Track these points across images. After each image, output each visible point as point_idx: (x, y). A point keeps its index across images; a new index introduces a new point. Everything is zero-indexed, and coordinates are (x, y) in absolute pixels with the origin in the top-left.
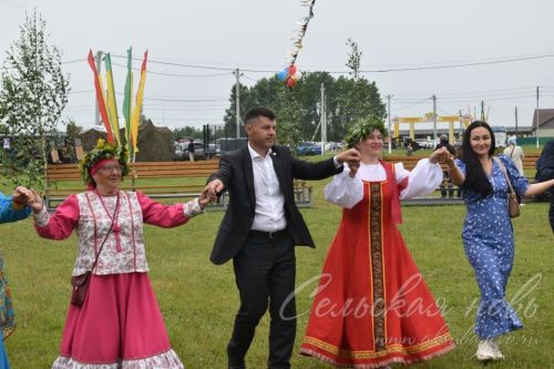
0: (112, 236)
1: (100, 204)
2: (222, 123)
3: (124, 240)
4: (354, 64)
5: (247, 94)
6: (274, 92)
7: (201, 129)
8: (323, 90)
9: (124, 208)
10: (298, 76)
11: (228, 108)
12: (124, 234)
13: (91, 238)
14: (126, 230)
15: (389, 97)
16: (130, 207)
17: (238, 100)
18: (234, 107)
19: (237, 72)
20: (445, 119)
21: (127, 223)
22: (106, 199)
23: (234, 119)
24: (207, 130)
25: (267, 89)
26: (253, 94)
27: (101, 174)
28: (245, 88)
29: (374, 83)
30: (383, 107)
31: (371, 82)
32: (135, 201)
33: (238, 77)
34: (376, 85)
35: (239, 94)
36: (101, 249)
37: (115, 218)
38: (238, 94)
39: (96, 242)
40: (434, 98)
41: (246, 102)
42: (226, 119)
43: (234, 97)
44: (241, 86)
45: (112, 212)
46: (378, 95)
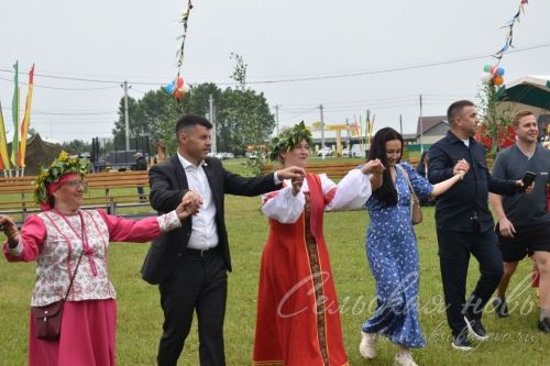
0: (85, 258)
1: (66, 224)
2: (111, 137)
3: (98, 262)
4: (240, 75)
5: (135, 107)
6: (162, 104)
7: (90, 142)
8: (211, 101)
9: (91, 228)
10: (185, 88)
11: (118, 120)
12: (97, 256)
13: (64, 261)
14: (100, 251)
15: (277, 108)
16: (97, 226)
17: (127, 112)
18: (123, 120)
19: (125, 85)
20: (332, 128)
21: (100, 244)
22: (70, 219)
23: (123, 131)
24: (96, 143)
25: (155, 102)
26: (142, 107)
27: (65, 191)
28: (133, 100)
29: (262, 94)
30: (272, 117)
31: (258, 94)
32: (100, 220)
33: (126, 90)
34: (265, 96)
35: (128, 107)
36: (76, 272)
37: (84, 238)
38: (126, 107)
39: (69, 266)
40: (321, 108)
41: (134, 114)
42: (114, 132)
43: (122, 110)
44: (129, 98)
45: (80, 232)
46: (267, 105)
